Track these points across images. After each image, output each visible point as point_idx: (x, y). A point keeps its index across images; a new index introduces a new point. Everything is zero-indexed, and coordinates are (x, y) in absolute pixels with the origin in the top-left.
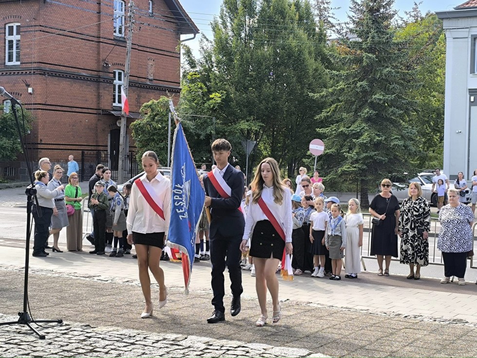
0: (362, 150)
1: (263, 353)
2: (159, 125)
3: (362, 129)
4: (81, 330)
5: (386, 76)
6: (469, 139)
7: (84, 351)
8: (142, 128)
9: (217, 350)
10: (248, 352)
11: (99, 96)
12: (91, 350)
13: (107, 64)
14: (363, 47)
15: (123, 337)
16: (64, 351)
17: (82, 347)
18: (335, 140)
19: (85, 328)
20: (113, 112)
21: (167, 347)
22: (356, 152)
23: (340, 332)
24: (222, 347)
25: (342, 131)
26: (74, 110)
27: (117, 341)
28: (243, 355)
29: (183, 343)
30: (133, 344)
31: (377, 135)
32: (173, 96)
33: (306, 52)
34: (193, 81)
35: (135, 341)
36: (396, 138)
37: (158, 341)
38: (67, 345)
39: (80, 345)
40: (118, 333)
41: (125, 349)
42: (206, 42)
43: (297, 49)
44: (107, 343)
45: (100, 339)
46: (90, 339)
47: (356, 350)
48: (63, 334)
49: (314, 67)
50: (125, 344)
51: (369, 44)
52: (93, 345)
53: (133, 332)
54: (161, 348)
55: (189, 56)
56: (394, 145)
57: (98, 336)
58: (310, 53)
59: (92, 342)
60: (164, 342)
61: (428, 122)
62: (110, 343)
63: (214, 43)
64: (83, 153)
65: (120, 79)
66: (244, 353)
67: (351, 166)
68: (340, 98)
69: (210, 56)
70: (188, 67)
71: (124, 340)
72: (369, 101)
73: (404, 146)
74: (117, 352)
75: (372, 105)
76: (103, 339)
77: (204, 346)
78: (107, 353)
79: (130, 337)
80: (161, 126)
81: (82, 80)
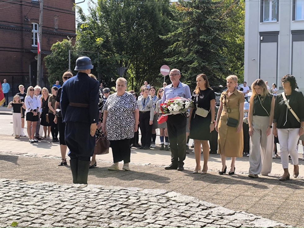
0: (193, 71)
1: (137, 193)
2: (63, 58)
3: (193, 58)
4: (17, 183)
5: (208, 24)
6: (260, 64)
7: (19, 196)
8: (51, 60)
9: (107, 192)
10: (127, 193)
11: (22, 40)
12: (24, 195)
13: (27, 19)
14: (193, 5)
15: (45, 186)
16: (6, 196)
17: (19, 194)
18: (176, 65)
19: (20, 182)
20: (32, 51)
21: (74, 192)
22: (190, 73)
23: (184, 182)
24: (110, 190)
25: (181, 60)
26: (6, 49)
27: (41, 189)
28: (124, 195)
29: (85, 189)
30: (51, 191)
31: (202, 61)
32: (71, 39)
33: (157, 9)
34: (84, 29)
35: (53, 189)
36: (215, 64)
37: (68, 188)
38: (8, 193)
39: (16, 193)
40: (41, 184)
41: (47, 194)
42: (92, 4)
43: (151, 8)
44: (34, 190)
45: (30, 189)
46: (23, 189)
47: (195, 192)
48: (5, 186)
49: (162, 19)
50: (47, 191)
51: (197, 4)
52: (25, 192)
53: (51, 184)
54: (70, 192)
55: (81, 13)
56: (214, 68)
57: (28, 187)
58: (159, 10)
59: (24, 191)
60: (73, 189)
61: (234, 54)
62: (37, 190)
63: (97, 4)
64: (13, 78)
65: (36, 29)
66: (125, 193)
67: (187, 82)
68: (179, 39)
69: (95, 13)
70: (81, 21)
71: (46, 189)
72: (197, 40)
73: (220, 68)
74: (42, 196)
75: (200, 43)
76: (31, 188)
77: (99, 190)
78: (35, 197)
79: (50, 186)
80: (64, 59)
81: (11, 29)
